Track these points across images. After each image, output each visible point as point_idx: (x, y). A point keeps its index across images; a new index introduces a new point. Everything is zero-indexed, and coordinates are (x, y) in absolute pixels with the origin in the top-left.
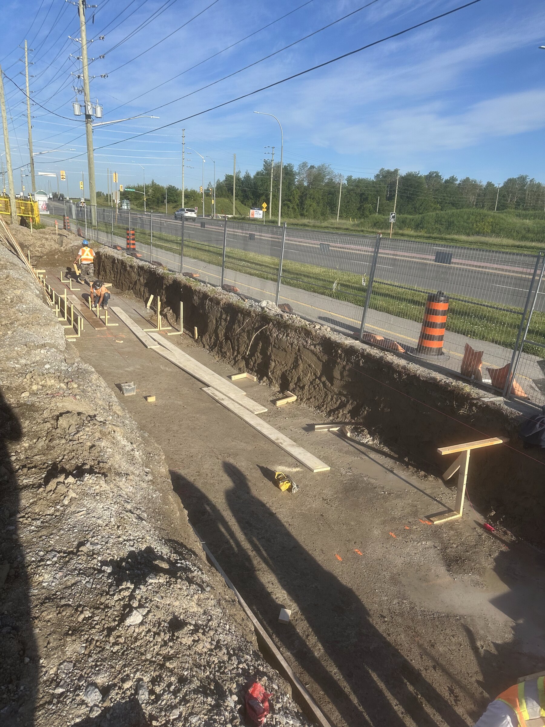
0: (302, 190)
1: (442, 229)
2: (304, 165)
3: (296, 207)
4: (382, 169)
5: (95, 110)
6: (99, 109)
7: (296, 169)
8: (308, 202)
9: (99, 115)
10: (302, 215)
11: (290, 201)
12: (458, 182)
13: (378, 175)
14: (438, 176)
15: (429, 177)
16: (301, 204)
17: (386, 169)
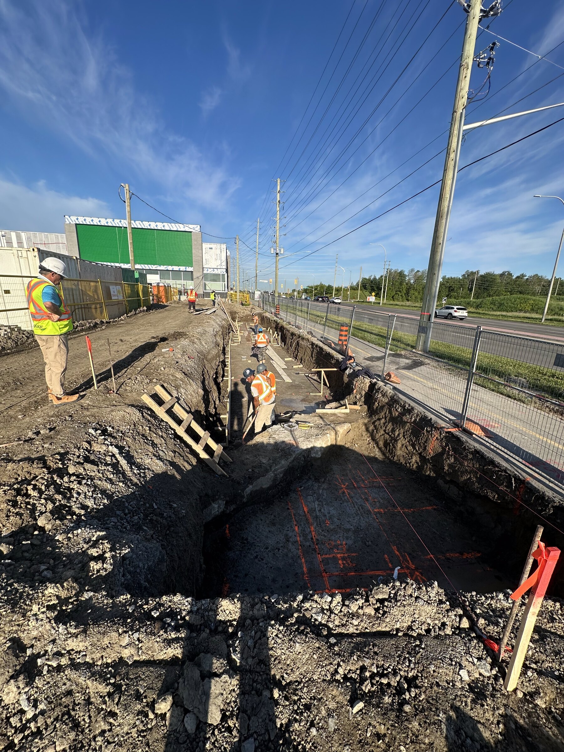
0: (409, 285)
1: (495, 308)
2: (412, 270)
3: (403, 295)
4: (468, 271)
5: (280, 250)
6: (282, 250)
7: (406, 273)
8: (412, 292)
9: (282, 253)
10: (408, 300)
11: (400, 291)
12: (526, 278)
13: (464, 275)
14: (510, 274)
15: (502, 275)
16: (407, 293)
17: (470, 271)
